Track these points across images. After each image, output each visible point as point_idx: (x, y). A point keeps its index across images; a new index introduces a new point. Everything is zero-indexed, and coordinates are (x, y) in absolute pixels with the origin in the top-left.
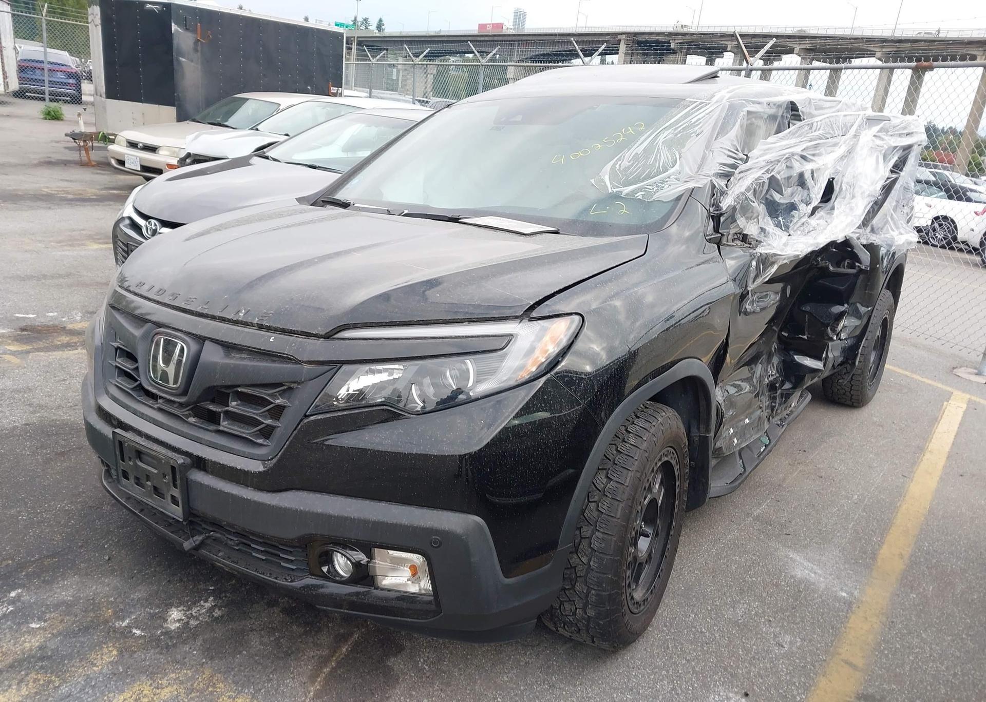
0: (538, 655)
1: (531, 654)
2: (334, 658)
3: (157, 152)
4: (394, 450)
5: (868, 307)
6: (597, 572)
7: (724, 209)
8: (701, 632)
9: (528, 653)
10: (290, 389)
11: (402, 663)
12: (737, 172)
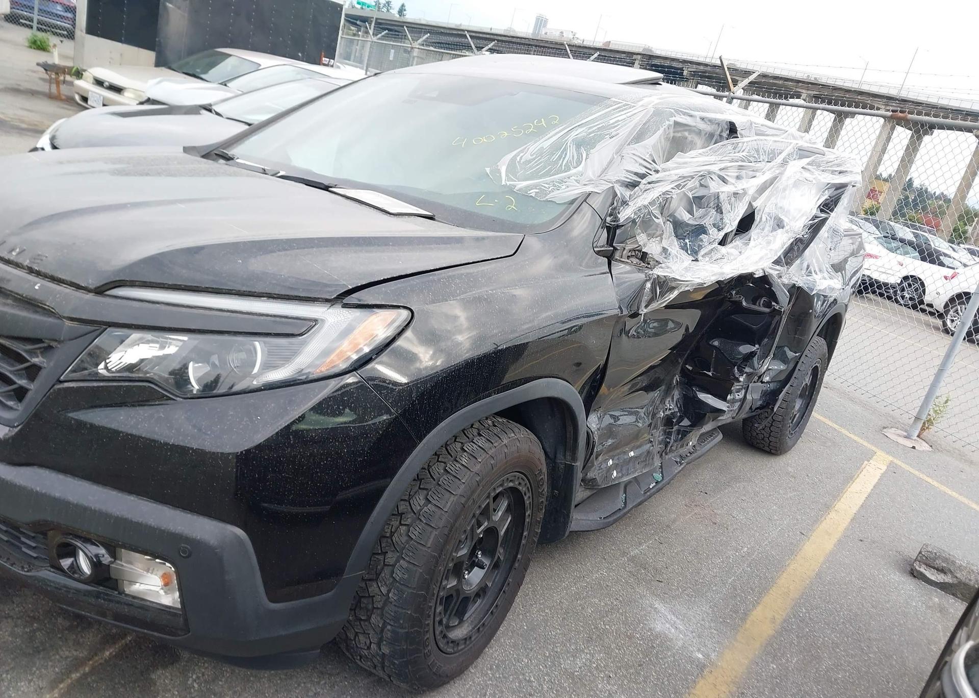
0: (332, 686)
1: (325, 683)
2: (91, 662)
3: (122, 93)
4: (148, 436)
5: (796, 353)
6: (395, 606)
7: (622, 221)
8: (529, 681)
9: (323, 682)
10: (50, 347)
11: (169, 677)
12: (644, 181)
